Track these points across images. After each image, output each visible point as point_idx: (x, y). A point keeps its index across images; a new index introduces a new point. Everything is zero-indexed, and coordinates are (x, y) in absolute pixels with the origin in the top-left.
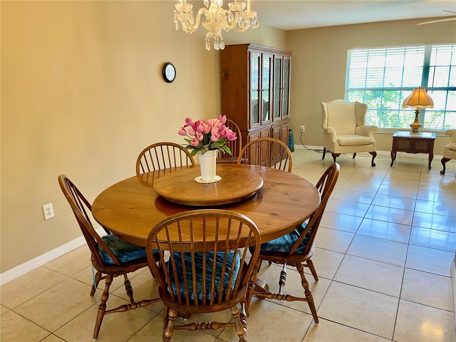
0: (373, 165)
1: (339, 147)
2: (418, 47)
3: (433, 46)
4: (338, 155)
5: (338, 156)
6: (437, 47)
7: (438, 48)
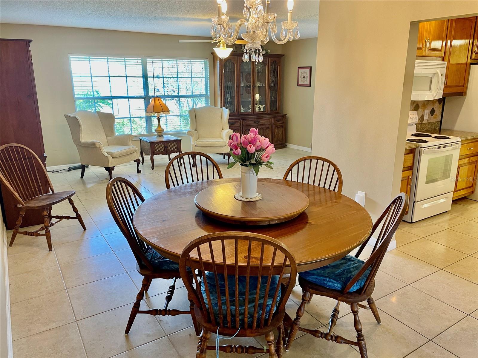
0: (139, 172)
1: (112, 159)
2: (137, 59)
3: (147, 59)
4: (113, 168)
5: (113, 170)
6: (152, 60)
7: (154, 61)
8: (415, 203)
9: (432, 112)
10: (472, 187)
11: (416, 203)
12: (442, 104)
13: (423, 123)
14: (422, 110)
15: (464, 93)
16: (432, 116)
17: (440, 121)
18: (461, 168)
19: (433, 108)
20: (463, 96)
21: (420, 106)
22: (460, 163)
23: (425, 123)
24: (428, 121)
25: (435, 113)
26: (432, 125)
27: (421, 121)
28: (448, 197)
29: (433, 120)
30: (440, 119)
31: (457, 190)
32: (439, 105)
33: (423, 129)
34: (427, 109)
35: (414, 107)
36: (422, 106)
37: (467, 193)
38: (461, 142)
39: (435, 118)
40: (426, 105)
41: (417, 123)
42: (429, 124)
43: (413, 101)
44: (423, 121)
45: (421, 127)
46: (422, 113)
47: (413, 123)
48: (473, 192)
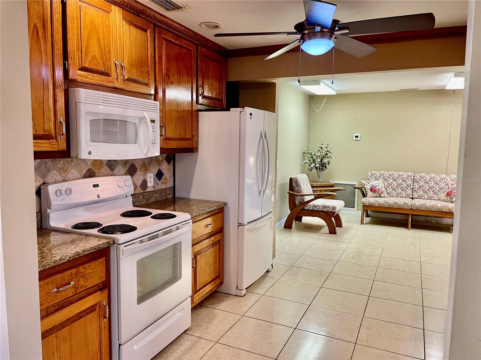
8: (121, 346)
9: (159, 175)
10: (218, 277)
11: (123, 347)
12: (172, 163)
13: (147, 192)
14: (142, 173)
15: (194, 149)
16: (160, 180)
17: (173, 186)
18: (198, 257)
19: (160, 169)
20: (193, 152)
21: (138, 166)
22: (196, 250)
23: (149, 192)
24: (154, 188)
25: (164, 177)
26: (161, 192)
27: (142, 189)
28: (184, 308)
29: (161, 186)
30: (173, 185)
31: (197, 290)
32: (167, 164)
33: (147, 200)
34: (149, 171)
35: (126, 169)
36: (141, 167)
37: (213, 288)
38: (191, 220)
39: (165, 183)
40: (148, 166)
41: (132, 193)
42: (156, 192)
43: (125, 161)
44: (146, 189)
45: (144, 197)
46: (143, 177)
47: (126, 193)
48: (221, 283)
